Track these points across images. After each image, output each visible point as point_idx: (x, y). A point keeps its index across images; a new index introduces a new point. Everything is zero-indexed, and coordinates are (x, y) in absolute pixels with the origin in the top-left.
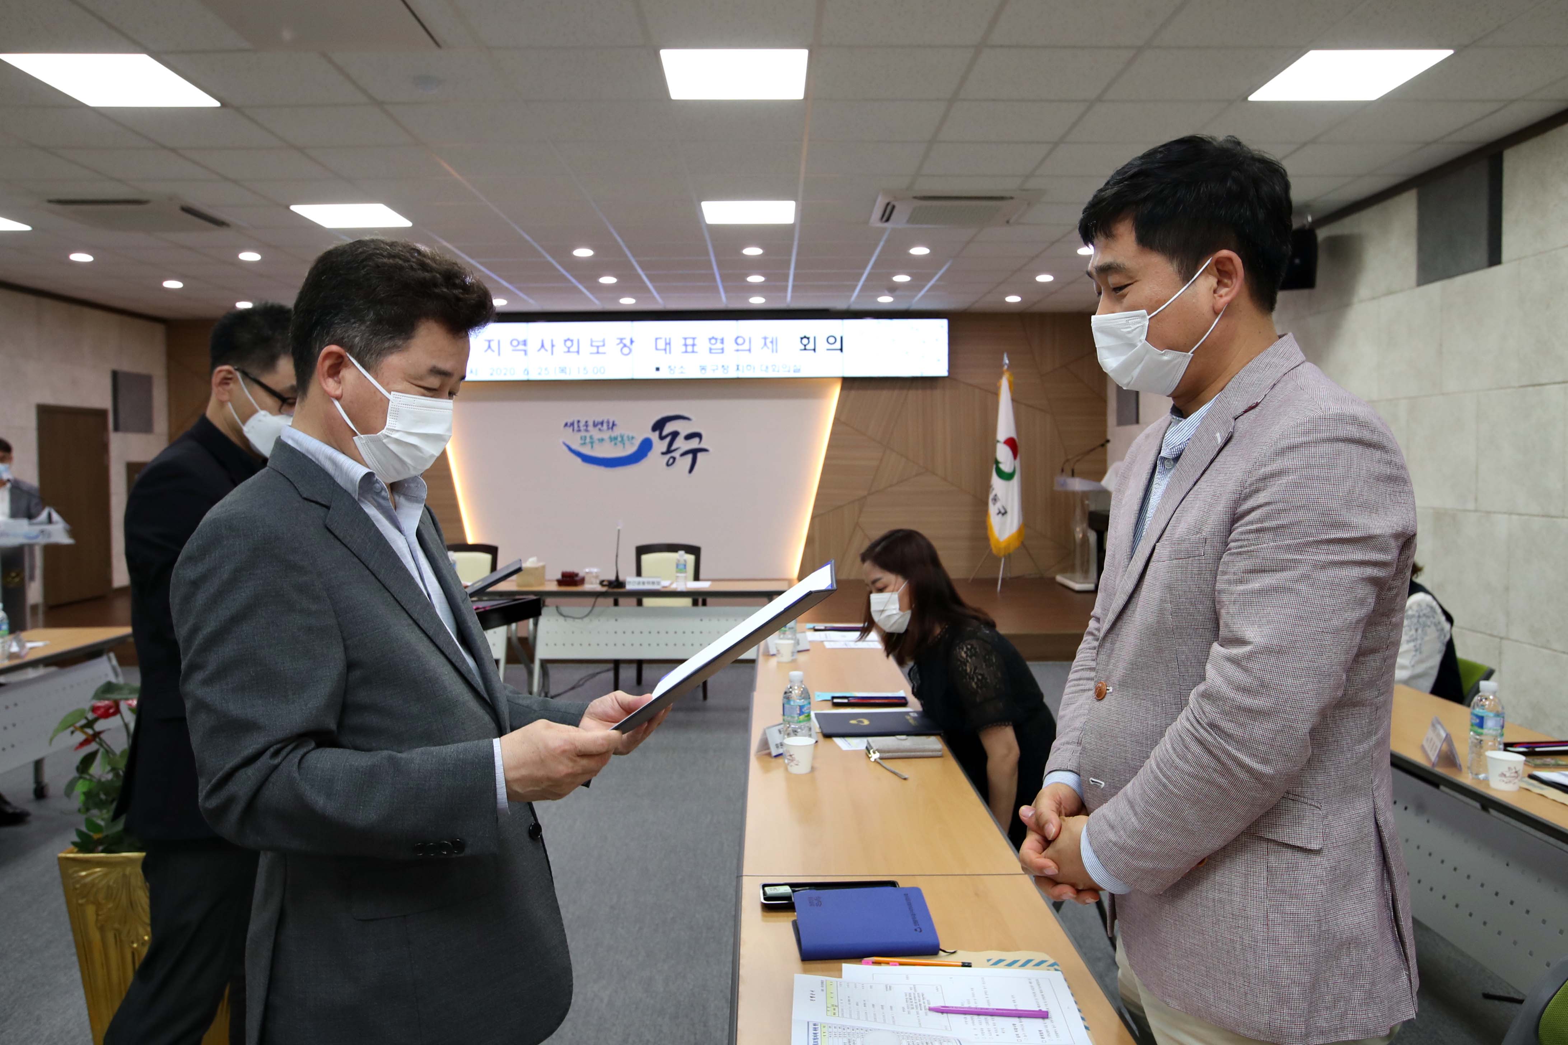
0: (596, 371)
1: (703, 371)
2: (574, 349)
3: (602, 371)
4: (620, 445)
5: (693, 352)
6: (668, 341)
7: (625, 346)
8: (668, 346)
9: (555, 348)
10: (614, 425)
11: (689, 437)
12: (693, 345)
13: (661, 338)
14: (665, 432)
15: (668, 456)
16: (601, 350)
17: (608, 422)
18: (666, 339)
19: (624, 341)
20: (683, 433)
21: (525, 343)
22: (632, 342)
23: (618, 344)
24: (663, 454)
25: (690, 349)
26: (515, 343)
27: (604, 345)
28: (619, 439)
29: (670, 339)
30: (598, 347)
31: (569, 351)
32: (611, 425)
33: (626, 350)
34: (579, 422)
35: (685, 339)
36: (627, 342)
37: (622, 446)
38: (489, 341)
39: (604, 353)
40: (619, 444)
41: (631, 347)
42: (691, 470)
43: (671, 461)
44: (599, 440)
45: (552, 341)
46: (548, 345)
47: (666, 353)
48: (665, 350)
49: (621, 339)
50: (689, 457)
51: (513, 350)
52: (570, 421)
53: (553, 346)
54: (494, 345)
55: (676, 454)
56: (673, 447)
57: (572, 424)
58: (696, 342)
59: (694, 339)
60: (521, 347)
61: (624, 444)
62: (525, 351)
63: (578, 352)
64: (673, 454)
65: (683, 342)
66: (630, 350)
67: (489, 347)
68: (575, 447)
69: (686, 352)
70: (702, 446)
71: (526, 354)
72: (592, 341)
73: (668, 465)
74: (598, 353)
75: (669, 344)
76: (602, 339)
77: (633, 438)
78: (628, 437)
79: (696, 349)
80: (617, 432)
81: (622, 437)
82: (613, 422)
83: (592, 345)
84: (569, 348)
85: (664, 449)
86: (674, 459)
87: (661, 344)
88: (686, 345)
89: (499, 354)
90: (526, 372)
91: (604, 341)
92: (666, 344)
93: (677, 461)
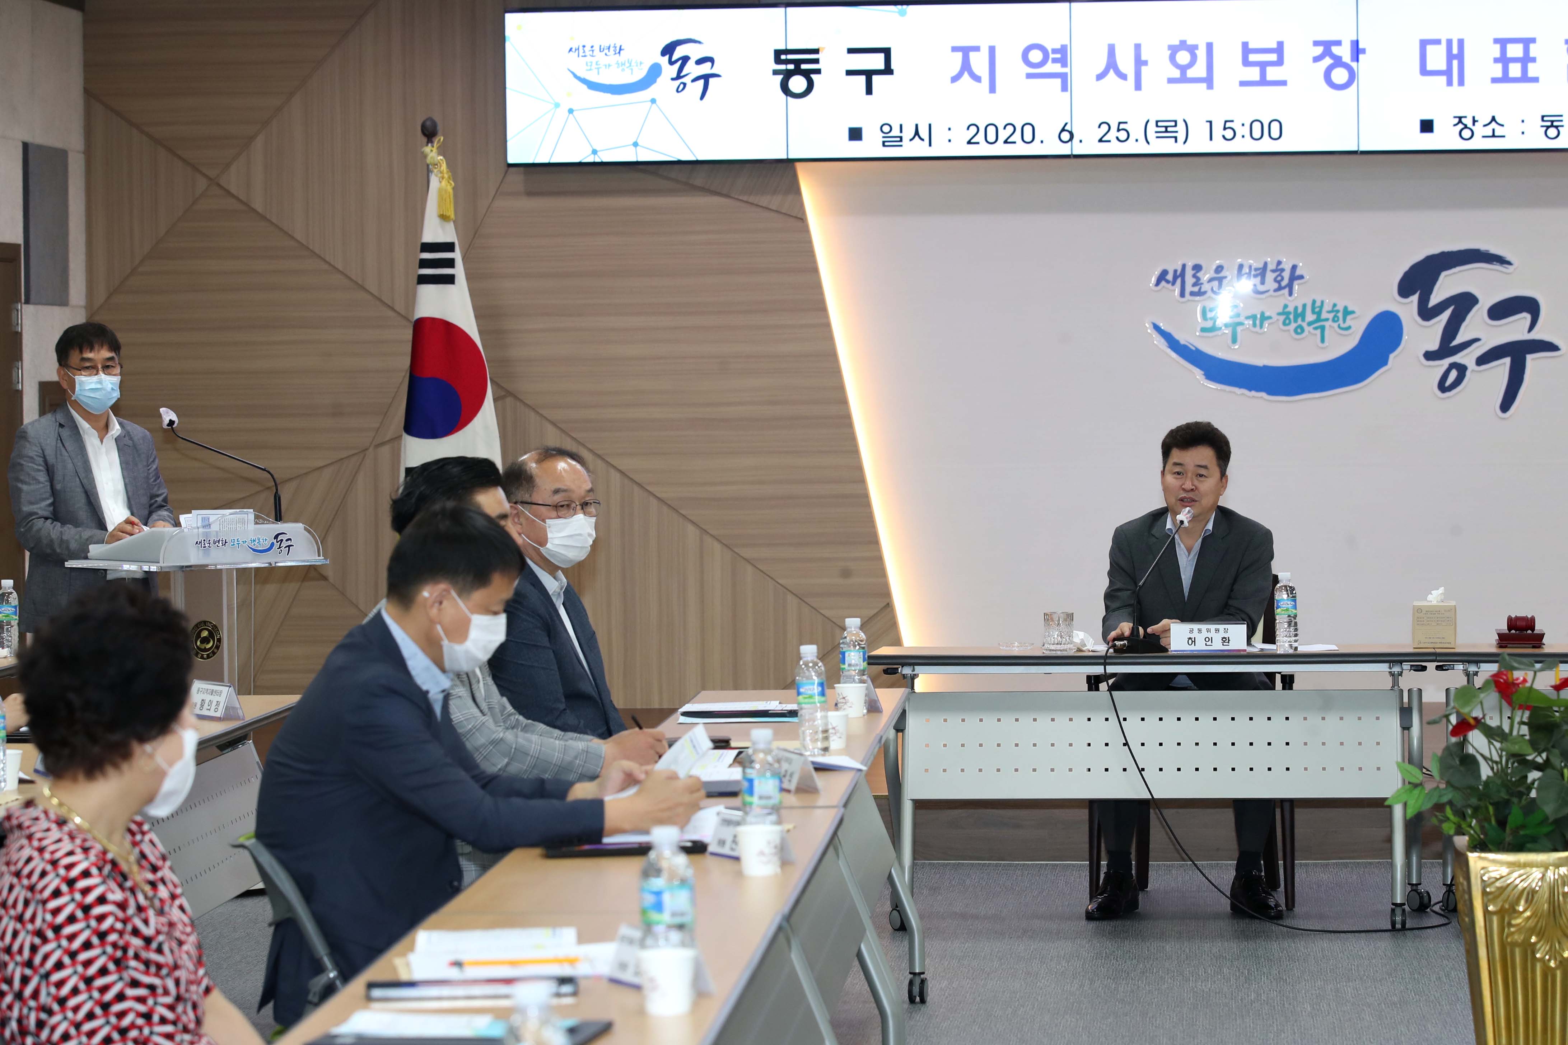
0: (1257, 133)
1: (1552, 132)
2: (1199, 70)
3: (1275, 133)
4: (1311, 334)
5: (1525, 78)
6: (1455, 51)
7: (1338, 62)
8: (1455, 63)
9: (1144, 69)
10: (1294, 277)
11: (1501, 311)
12: (1526, 60)
13: (1438, 42)
14: (1435, 299)
15: (1446, 362)
16: (1273, 73)
17: (1278, 269)
18: (1449, 42)
19: (1335, 50)
20: (1486, 301)
21: (1063, 55)
22: (1357, 51)
23: (1317, 59)
24: (1429, 356)
25: (1515, 70)
26: (1036, 56)
27: (1280, 62)
28: (1310, 317)
29: (1461, 42)
30: (1263, 66)
31: (1184, 79)
32: (1286, 275)
33: (1340, 75)
34: (1197, 268)
35: (1503, 43)
36: (1344, 52)
37: (1318, 332)
38: (966, 51)
39: (1283, 83)
40: (1307, 329)
41: (1354, 65)
42: (1506, 405)
43: (1454, 374)
44: (1254, 317)
45: (1138, 47)
46: (1126, 63)
47: (1450, 83)
48: (1448, 73)
49: (1327, 46)
50: (1503, 367)
51: (1029, 76)
52: (1173, 266)
53: (1140, 63)
54: (980, 63)
55: (1467, 358)
56: (1459, 339)
57: (1180, 275)
58: (1534, 50)
59: (1527, 42)
60: (1051, 67)
61: (1323, 329)
62: (1063, 77)
63: (1209, 81)
64: (1457, 358)
65: (1496, 51)
66: (1353, 76)
67: (966, 66)
68: (1182, 338)
69: (1505, 78)
70: (1539, 334)
71: (1064, 88)
72: (1246, 49)
73: (1443, 387)
74: (1264, 82)
75: (1460, 57)
76: (1274, 46)
77: (1347, 312)
78: (1334, 310)
79: (1533, 70)
80: (1301, 296)
81: (1317, 309)
82: (1294, 268)
83: (1246, 63)
84: (1183, 69)
85: (1434, 345)
86: (1462, 369)
87: (1437, 58)
88: (1504, 60)
89: (993, 89)
90: (1065, 136)
91: (1279, 49)
92: (1450, 57)
93: (1468, 373)
